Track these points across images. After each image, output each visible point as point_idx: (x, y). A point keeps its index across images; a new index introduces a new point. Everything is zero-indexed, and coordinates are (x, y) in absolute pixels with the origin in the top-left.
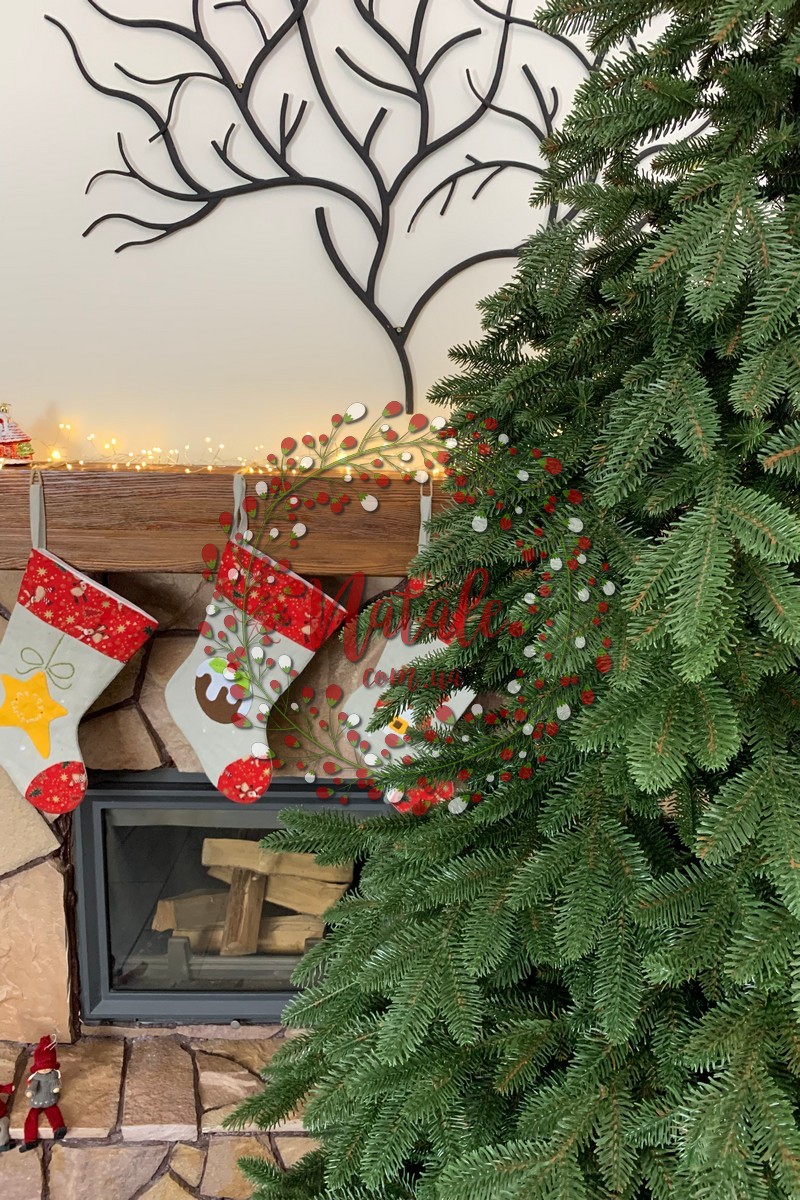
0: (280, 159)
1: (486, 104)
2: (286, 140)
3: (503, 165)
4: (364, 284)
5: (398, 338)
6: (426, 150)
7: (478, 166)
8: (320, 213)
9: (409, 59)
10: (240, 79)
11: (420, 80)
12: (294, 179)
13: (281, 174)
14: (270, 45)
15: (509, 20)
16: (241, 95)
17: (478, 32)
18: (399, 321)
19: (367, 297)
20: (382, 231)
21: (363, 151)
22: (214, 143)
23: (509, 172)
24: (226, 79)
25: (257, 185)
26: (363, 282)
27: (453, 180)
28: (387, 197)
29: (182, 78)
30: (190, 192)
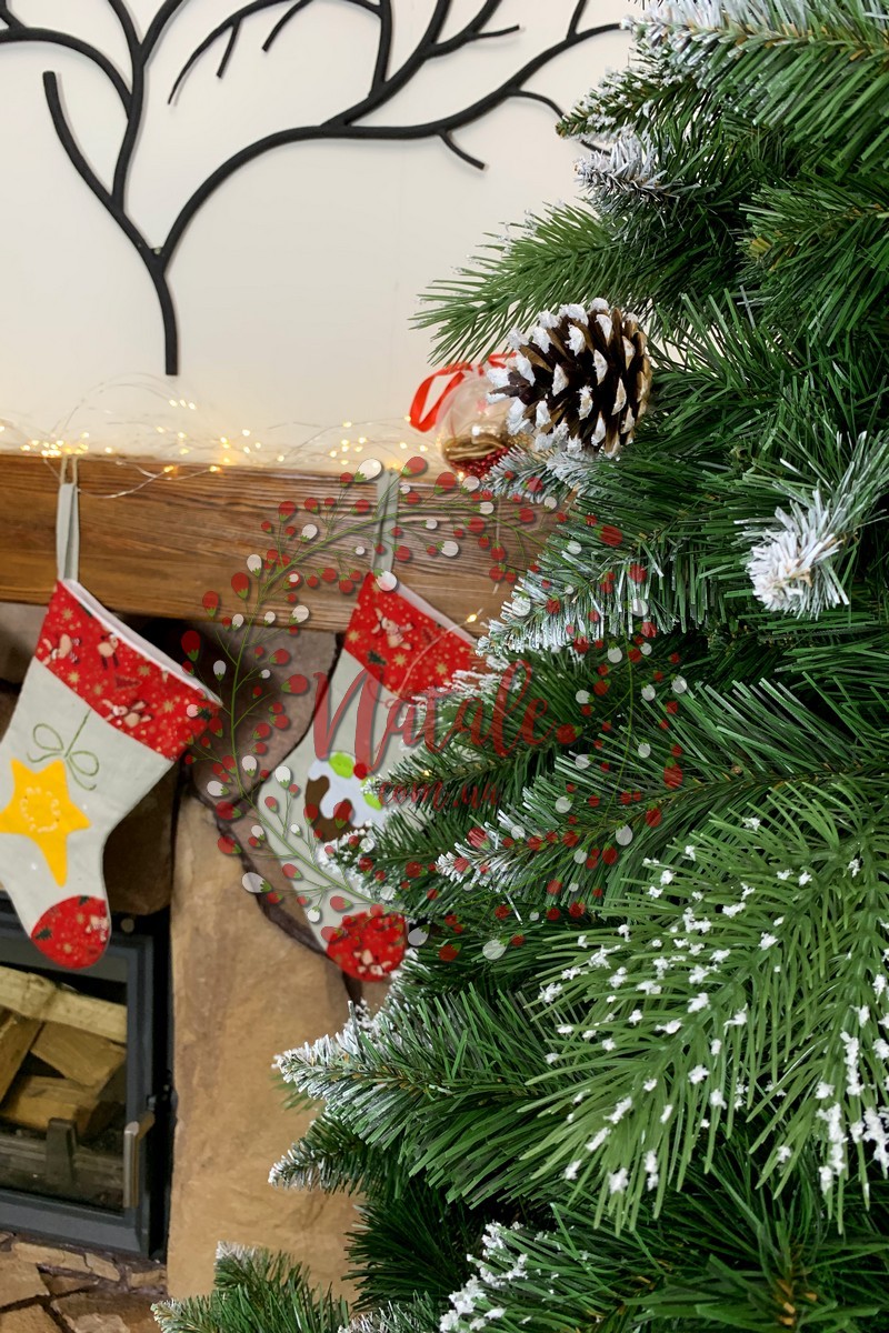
4: (108, 182)
5: (157, 263)
8: (50, 81)
12: (16, 32)
18: (156, 240)
19: (114, 202)
20: (133, 102)
26: (106, 178)
27: (234, 22)
28: (141, 52)
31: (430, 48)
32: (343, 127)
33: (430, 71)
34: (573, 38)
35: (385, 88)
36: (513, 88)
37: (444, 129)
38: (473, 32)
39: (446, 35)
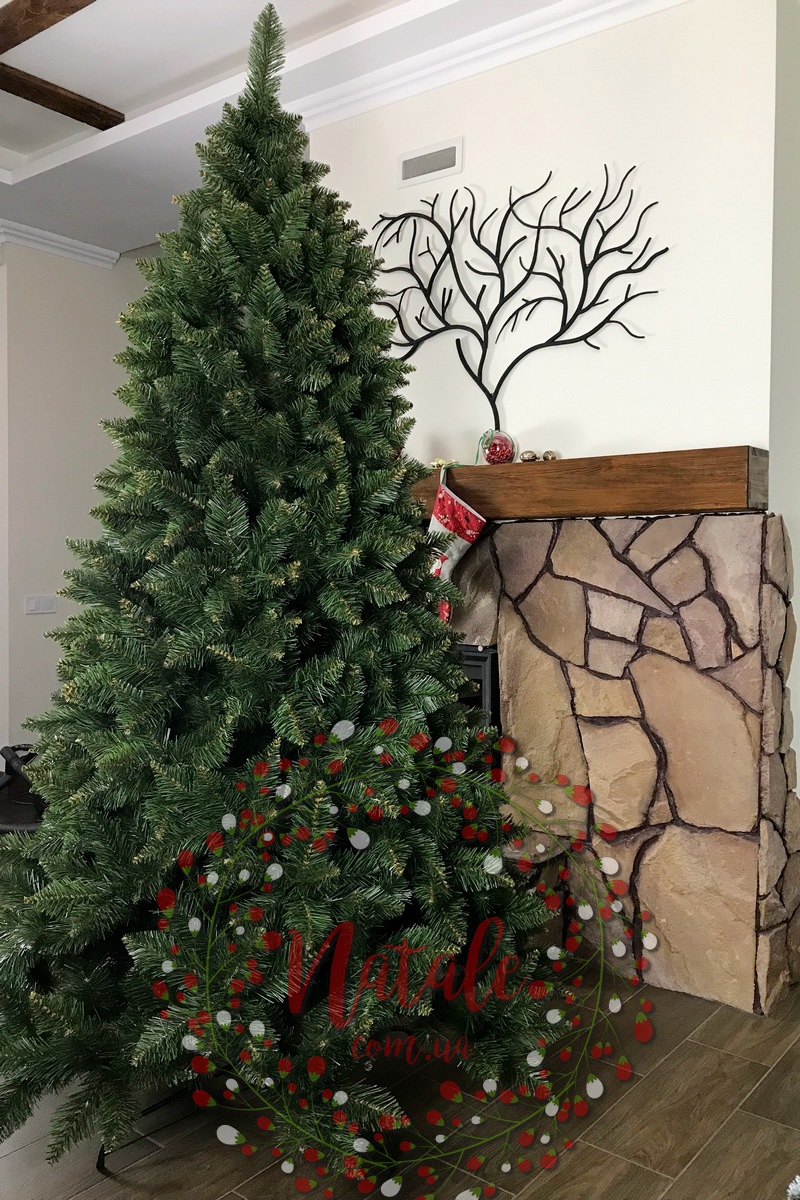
0: (442, 318)
1: (530, 272)
2: (444, 309)
3: (539, 300)
4: (476, 373)
5: (492, 398)
6: (503, 299)
7: (528, 303)
8: (458, 341)
9: (495, 258)
10: (426, 287)
11: (500, 267)
12: (448, 327)
13: (443, 326)
14: (438, 266)
15: (539, 228)
16: (427, 293)
17: (525, 237)
18: (492, 391)
19: (478, 379)
20: (484, 344)
21: (476, 307)
22: (416, 318)
23: (544, 303)
24: (421, 287)
25: (433, 333)
27: (516, 313)
28: (487, 327)
29: (404, 291)
30: (406, 341)
31: (580, 311)
32: (552, 342)
33: (581, 318)
34: (627, 300)
35: (565, 326)
36: (607, 320)
37: (584, 338)
38: (593, 304)
39: (585, 306)
